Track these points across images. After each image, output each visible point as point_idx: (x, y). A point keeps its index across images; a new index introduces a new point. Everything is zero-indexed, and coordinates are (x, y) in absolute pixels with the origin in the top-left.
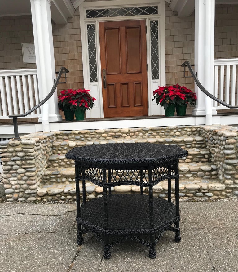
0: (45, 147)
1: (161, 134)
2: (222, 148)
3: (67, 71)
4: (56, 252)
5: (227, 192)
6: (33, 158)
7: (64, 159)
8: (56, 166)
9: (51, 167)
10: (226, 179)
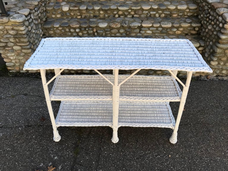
0: (38, 15)
4: (56, 158)
6: (26, 36)
7: (58, 27)
8: (52, 34)
9: (47, 35)
10: (213, 60)
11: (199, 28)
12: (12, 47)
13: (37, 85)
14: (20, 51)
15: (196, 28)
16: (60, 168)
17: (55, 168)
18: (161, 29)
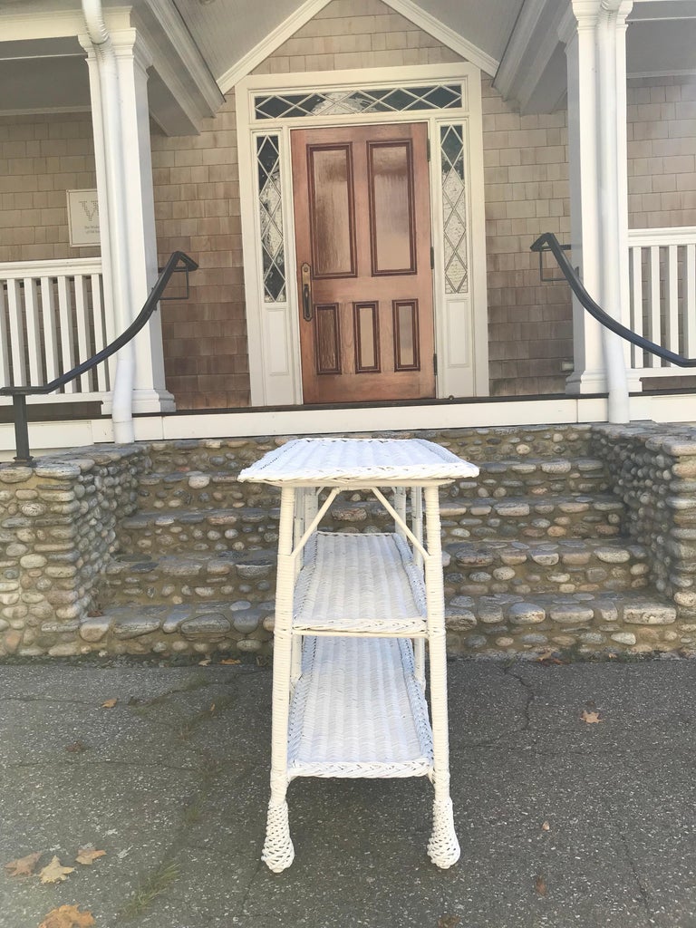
0: (113, 487)
1: (473, 448)
2: (661, 490)
3: (192, 266)
4: (110, 832)
5: (680, 631)
6: (69, 520)
7: (170, 525)
8: (146, 549)
9: (130, 551)
10: (679, 589)
11: (620, 517)
12: (18, 558)
13: (72, 678)
14: (38, 573)
15: (610, 516)
16: (122, 854)
17: (103, 852)
18: (498, 521)
